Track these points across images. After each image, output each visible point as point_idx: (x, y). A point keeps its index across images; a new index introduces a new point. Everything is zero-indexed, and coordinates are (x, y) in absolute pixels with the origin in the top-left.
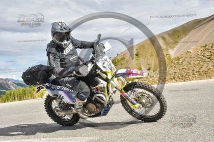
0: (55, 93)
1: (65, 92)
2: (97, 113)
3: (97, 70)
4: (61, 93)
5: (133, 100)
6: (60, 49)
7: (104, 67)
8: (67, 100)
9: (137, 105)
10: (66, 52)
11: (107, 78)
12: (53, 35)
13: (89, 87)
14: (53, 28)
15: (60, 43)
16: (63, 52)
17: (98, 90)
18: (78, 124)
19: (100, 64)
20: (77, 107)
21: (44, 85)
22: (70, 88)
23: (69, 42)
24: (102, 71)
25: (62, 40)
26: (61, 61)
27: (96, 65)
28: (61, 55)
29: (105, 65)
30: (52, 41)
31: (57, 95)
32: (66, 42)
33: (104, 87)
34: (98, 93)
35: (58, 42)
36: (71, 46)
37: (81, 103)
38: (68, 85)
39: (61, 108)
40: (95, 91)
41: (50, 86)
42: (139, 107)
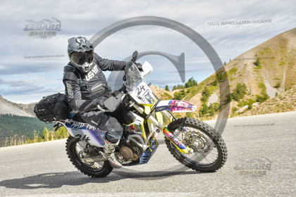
0: (78, 132)
1: (91, 131)
2: (135, 159)
3: (130, 102)
4: (86, 133)
5: (180, 143)
6: (81, 74)
7: (140, 98)
8: (94, 142)
9: (187, 149)
10: (89, 77)
11: (144, 112)
12: (70, 56)
13: (121, 124)
14: (69, 46)
15: (80, 66)
16: (85, 78)
17: (133, 129)
18: (111, 174)
19: (134, 94)
20: (106, 152)
21: (64, 122)
22: (97, 127)
23: (91, 64)
24: (136, 103)
25: (81, 62)
26: (82, 90)
27: (129, 95)
28: (82, 82)
29: (140, 96)
30: (70, 64)
31: (81, 136)
32: (86, 64)
33: (140, 125)
34: (133, 133)
35: (76, 64)
36: (96, 69)
37: (112, 146)
38: (93, 122)
39: (87, 152)
40: (129, 130)
41: (72, 123)
42: (189, 152)
